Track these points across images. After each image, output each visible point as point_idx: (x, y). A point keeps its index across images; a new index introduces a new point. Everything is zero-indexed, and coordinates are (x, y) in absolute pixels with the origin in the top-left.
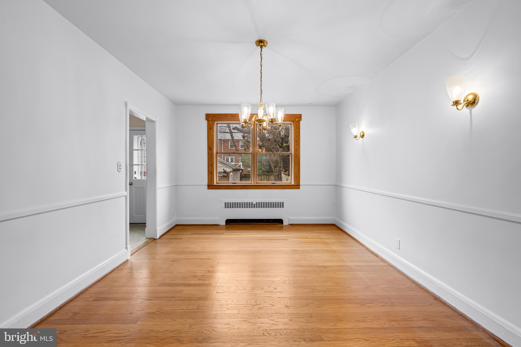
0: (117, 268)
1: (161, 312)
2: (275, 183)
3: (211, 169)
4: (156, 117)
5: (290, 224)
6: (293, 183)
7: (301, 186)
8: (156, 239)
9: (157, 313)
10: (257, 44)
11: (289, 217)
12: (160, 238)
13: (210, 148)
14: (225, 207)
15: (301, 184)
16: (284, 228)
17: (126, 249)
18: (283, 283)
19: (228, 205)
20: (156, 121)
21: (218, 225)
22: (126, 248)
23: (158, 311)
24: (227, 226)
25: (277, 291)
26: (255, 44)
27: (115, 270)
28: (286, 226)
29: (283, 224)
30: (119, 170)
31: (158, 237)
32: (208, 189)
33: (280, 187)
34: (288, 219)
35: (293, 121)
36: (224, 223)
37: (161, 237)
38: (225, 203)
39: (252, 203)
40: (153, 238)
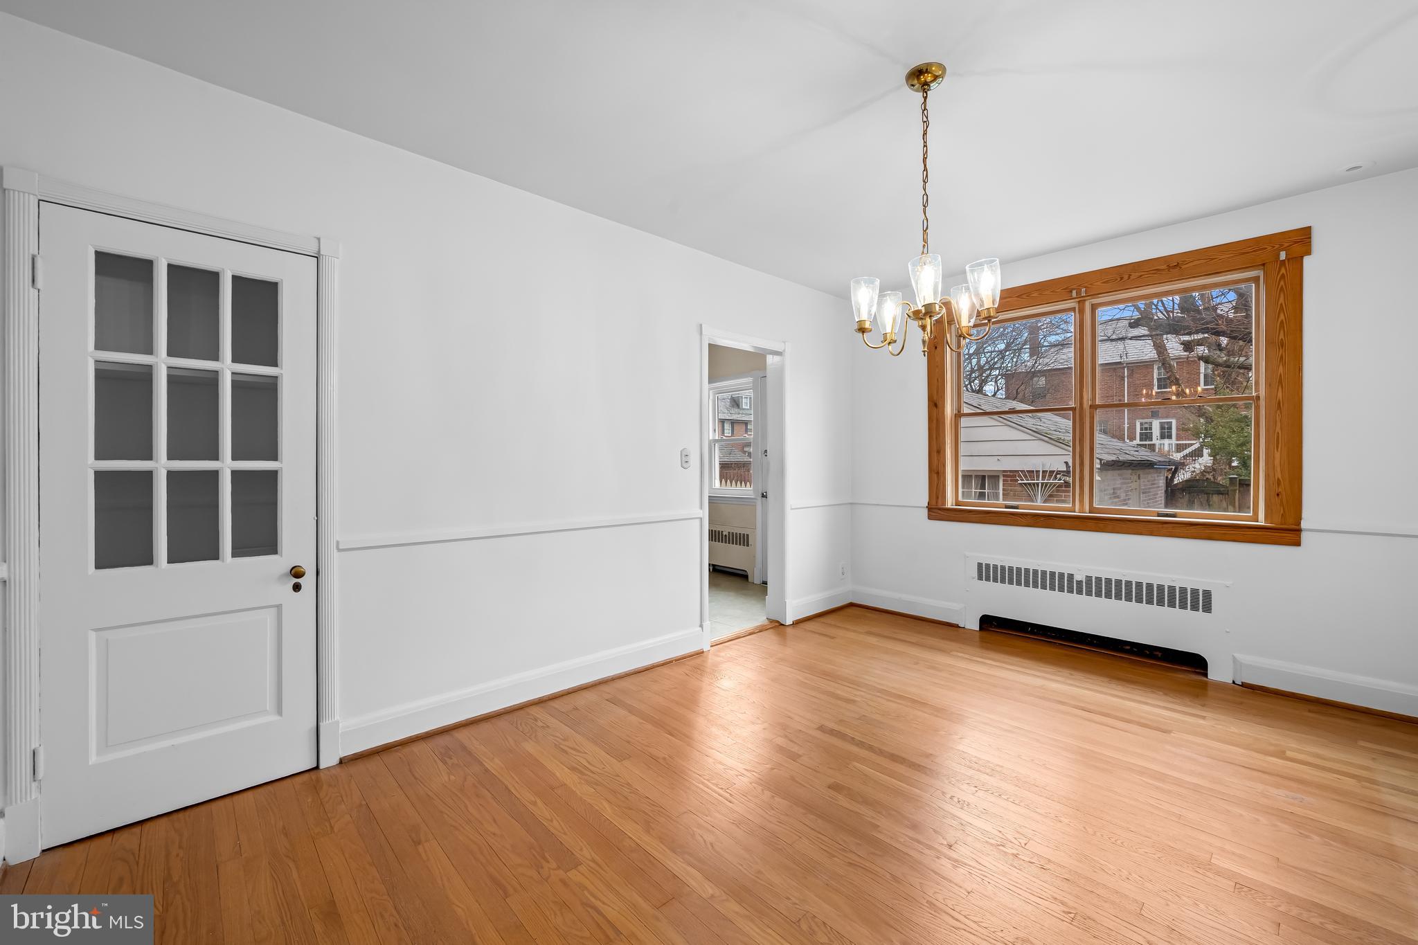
0: (676, 660)
1: (667, 764)
2: (1174, 516)
3: (938, 460)
4: (784, 342)
5: (1243, 685)
6: (1261, 522)
7: (1304, 536)
8: (783, 625)
9: (661, 761)
10: (913, 85)
11: (1235, 655)
12: (793, 624)
13: (935, 404)
14: (980, 578)
15: (1304, 525)
16: (1211, 693)
17: (700, 628)
18: (992, 845)
19: (986, 572)
20: (784, 351)
21: (957, 626)
22: (701, 626)
23: (664, 759)
24: (984, 634)
25: (948, 853)
26: (907, 89)
27: (671, 662)
28: (1221, 686)
29: (1206, 675)
30: (685, 465)
31: (789, 621)
32: (930, 518)
33: (1192, 530)
34: (1234, 662)
35: (1264, 265)
36: (975, 626)
37: (797, 623)
38: (980, 565)
39: (1071, 576)
40: (778, 622)
